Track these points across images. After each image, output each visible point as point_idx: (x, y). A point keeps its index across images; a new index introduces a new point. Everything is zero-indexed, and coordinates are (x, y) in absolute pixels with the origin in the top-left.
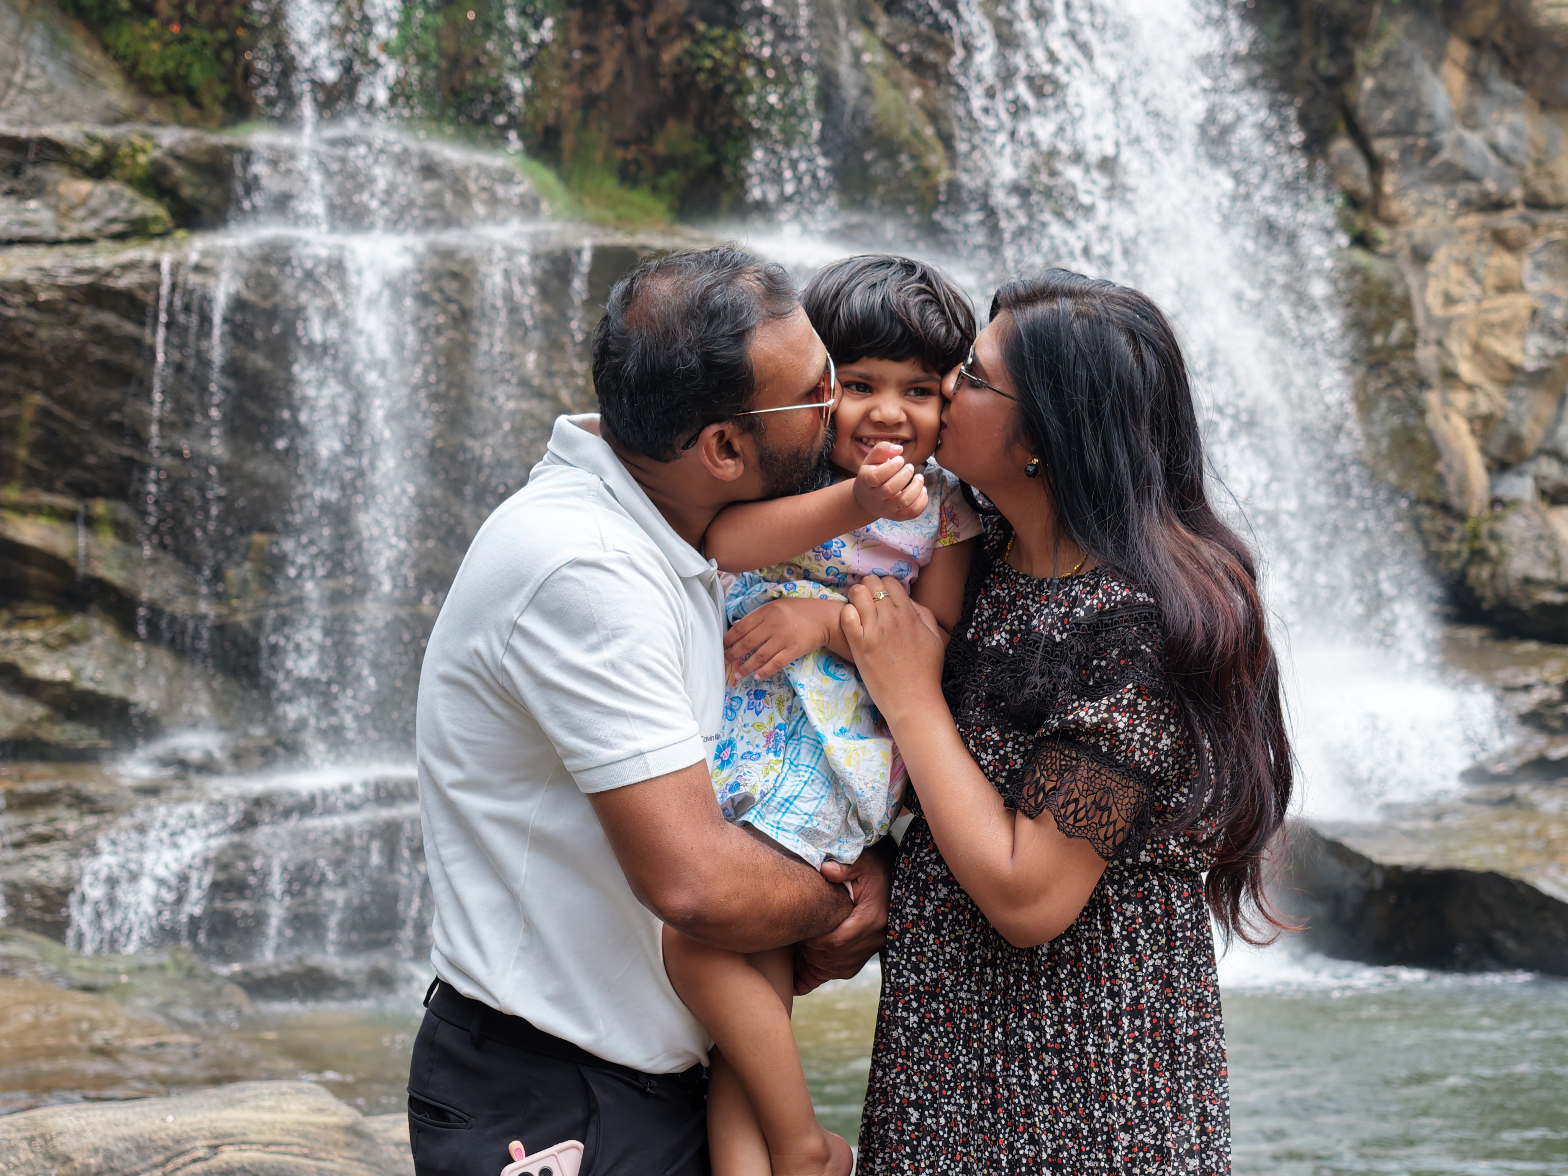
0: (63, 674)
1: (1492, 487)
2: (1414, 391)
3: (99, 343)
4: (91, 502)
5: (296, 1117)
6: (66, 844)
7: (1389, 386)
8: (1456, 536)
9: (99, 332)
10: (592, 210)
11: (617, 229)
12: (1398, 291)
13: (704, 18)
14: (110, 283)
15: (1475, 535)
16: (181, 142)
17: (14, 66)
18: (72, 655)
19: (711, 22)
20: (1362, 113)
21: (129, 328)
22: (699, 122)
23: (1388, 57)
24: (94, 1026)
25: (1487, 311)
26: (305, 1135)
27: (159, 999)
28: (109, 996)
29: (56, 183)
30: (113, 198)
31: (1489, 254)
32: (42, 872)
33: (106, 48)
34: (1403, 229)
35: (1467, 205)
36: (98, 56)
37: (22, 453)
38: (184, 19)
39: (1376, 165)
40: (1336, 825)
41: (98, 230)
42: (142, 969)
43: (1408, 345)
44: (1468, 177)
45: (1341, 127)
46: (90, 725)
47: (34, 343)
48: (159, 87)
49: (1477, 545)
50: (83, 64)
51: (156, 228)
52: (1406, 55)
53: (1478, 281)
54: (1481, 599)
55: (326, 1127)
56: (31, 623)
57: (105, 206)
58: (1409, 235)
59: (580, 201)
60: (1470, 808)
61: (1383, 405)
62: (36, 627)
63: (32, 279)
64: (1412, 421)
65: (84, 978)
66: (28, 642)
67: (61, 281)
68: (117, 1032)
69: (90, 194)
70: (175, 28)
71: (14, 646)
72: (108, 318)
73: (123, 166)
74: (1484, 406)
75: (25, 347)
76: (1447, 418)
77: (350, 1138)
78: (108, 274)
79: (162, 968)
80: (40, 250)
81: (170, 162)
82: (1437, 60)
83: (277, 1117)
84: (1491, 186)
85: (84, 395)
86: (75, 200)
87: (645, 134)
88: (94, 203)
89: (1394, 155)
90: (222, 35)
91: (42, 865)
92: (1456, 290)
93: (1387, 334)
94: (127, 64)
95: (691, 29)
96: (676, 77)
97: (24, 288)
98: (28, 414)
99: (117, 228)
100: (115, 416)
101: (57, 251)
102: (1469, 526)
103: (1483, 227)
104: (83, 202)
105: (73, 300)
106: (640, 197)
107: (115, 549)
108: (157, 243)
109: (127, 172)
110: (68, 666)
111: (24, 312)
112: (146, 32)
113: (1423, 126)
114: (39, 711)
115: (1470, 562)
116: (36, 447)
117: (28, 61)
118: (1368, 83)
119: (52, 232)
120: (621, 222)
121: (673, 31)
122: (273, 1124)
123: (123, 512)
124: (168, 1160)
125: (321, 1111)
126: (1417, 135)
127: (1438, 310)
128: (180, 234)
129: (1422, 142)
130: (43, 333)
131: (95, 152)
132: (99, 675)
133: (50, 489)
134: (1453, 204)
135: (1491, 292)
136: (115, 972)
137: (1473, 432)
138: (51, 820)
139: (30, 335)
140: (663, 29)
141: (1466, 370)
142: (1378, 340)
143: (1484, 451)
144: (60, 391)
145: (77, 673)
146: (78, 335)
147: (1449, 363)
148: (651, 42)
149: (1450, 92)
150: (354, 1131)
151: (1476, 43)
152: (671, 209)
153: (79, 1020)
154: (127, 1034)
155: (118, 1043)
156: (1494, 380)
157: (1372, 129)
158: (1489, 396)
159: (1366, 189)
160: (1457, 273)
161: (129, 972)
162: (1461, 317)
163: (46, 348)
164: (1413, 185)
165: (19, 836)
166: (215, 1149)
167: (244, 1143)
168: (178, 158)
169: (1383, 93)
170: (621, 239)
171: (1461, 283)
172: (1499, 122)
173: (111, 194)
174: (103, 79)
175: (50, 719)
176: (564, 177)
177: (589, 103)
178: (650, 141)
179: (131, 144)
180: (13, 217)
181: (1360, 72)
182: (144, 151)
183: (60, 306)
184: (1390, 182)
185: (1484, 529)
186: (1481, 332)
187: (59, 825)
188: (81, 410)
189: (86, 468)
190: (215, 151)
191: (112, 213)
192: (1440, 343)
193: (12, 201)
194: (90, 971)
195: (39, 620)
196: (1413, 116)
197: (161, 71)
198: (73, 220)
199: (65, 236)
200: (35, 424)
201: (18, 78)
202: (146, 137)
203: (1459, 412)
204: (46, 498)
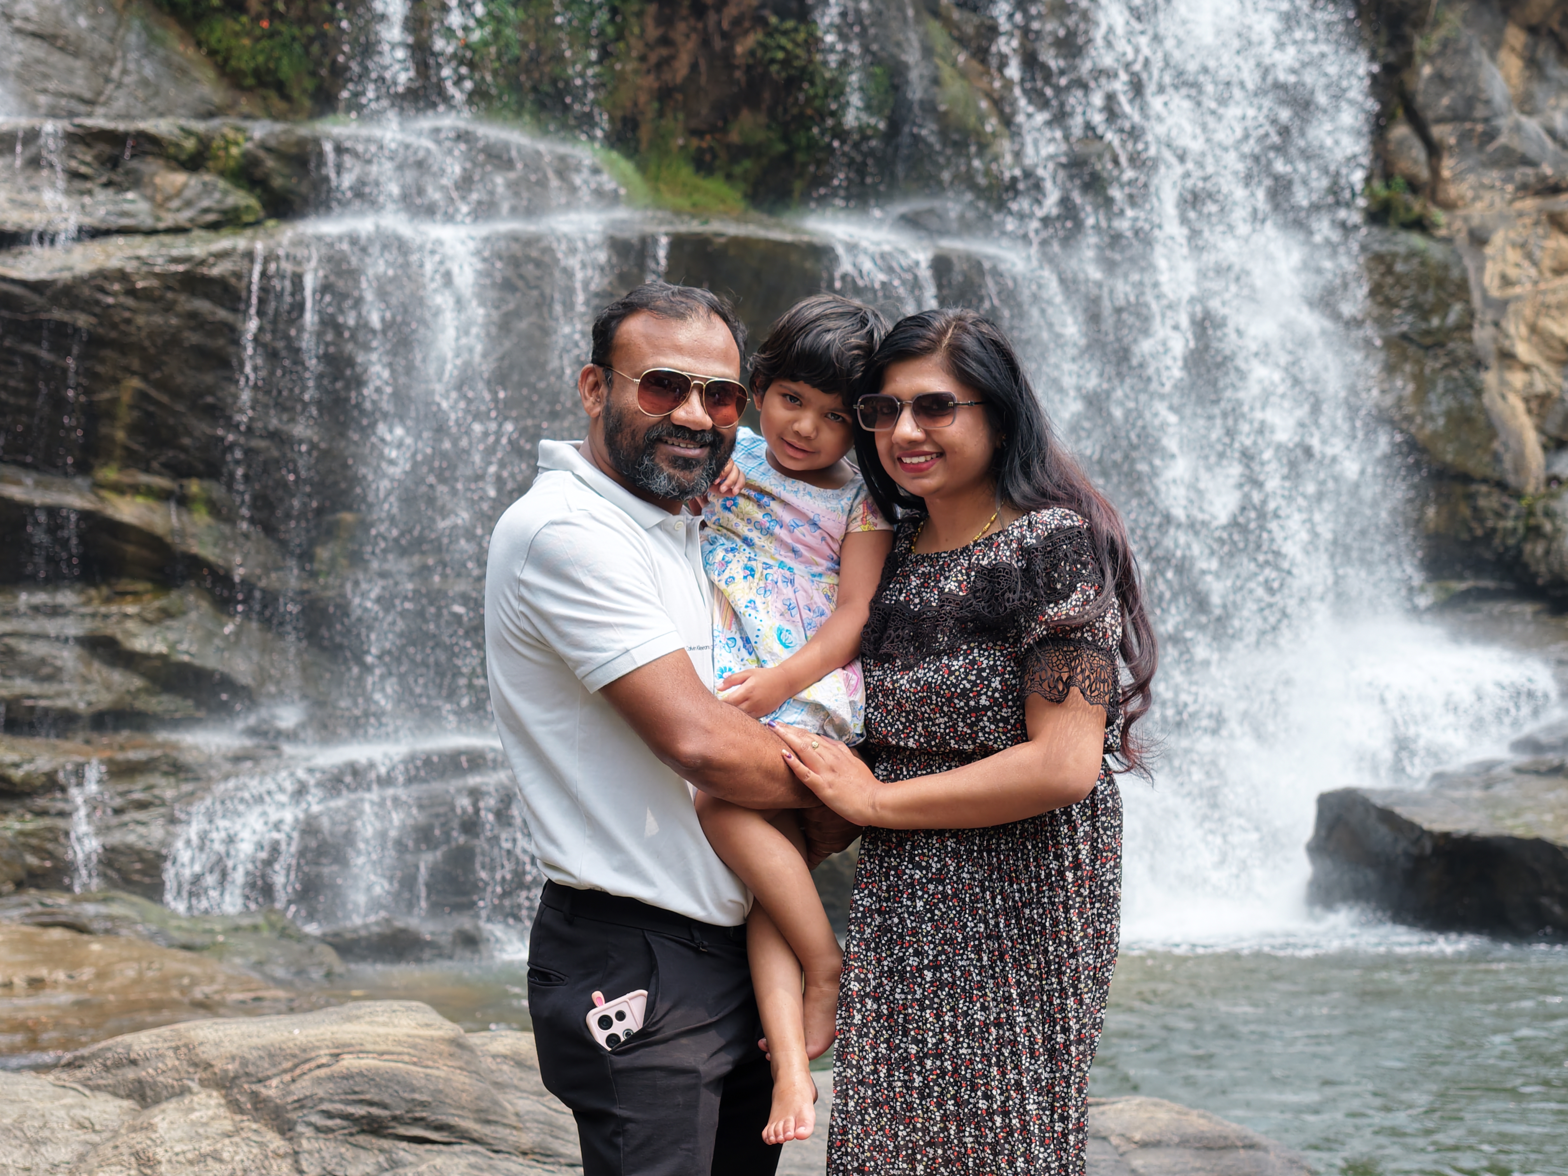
0: (160, 647)
1: (1548, 466)
2: (1471, 372)
3: (193, 329)
4: (185, 482)
5: (405, 1030)
6: (162, 810)
7: (1446, 366)
8: (1512, 513)
9: (194, 319)
10: (669, 198)
11: (693, 216)
12: (1455, 273)
13: (777, 12)
14: (205, 271)
15: (1531, 513)
16: (272, 134)
17: (111, 63)
18: (168, 628)
19: (783, 15)
20: (1420, 99)
21: (222, 314)
22: (771, 113)
23: (1445, 44)
24: (195, 981)
25: (1544, 292)
26: (414, 1046)
27: (254, 958)
28: (206, 954)
29: (154, 174)
30: (207, 190)
31: (1546, 237)
32: (142, 837)
33: (199, 44)
34: (1460, 213)
35: (1524, 189)
36: (191, 52)
37: (120, 435)
38: (275, 15)
39: (1434, 150)
40: (1389, 793)
41: (192, 220)
42: (237, 929)
43: (1465, 326)
44: (1526, 161)
45: (1400, 112)
46: (186, 697)
47: (132, 329)
48: (250, 81)
49: (1532, 522)
50: (176, 59)
51: (249, 218)
52: (1463, 43)
53: (1535, 263)
54: (1536, 575)
55: (432, 1039)
56: (129, 598)
57: (199, 197)
58: (1466, 219)
59: (657, 190)
60: (1519, 778)
61: (1440, 386)
62: (134, 603)
63: (130, 267)
64: (1468, 400)
65: (183, 938)
66: (126, 616)
67: (157, 269)
68: (215, 987)
69: (185, 186)
70: (265, 24)
71: (114, 619)
72: (203, 305)
73: (216, 158)
74: (1540, 386)
75: (125, 334)
76: (1503, 397)
77: (453, 1049)
78: (202, 262)
79: (256, 928)
80: (138, 240)
81: (262, 154)
82: (1494, 48)
83: (390, 1030)
84: (1547, 170)
85: (179, 379)
86: (170, 190)
87: (720, 124)
88: (188, 194)
89: (1452, 141)
90: (310, 30)
91: (141, 830)
92: (1512, 273)
93: (1445, 316)
94: (219, 59)
95: (763, 22)
96: (749, 68)
97: (122, 276)
98: (126, 398)
99: (211, 217)
100: (210, 399)
101: (154, 239)
102: (1524, 503)
103: (1540, 211)
104: (179, 193)
105: (169, 288)
106: (715, 185)
107: (209, 527)
108: (249, 232)
109: (220, 164)
110: (165, 640)
111: (122, 299)
112: (238, 28)
113: (1480, 112)
114: (137, 682)
115: (1525, 539)
116: (133, 429)
117: (124, 57)
118: (1427, 70)
119: (148, 222)
120: (697, 212)
121: (747, 24)
122: (387, 1036)
123: (217, 491)
124: (296, 1066)
125: (428, 1025)
126: (1474, 121)
127: (1495, 292)
128: (271, 223)
129: (1480, 128)
130: (141, 320)
131: (190, 144)
132: (194, 649)
133: (148, 470)
134: (1510, 188)
135: (1548, 275)
136: (211, 932)
137: (1529, 411)
138: (150, 788)
139: (128, 321)
140: (737, 22)
141: (1523, 351)
142: (1435, 322)
143: (1540, 430)
144: (157, 375)
145: (172, 646)
146: (174, 321)
147: (1507, 343)
148: (724, 35)
149: (1507, 79)
150: (456, 1043)
151: (1532, 30)
152: (746, 196)
153: (180, 976)
154: (226, 990)
155: (217, 997)
156: (1549, 359)
157: (1430, 115)
158: (1545, 375)
159: (1424, 174)
160: (1513, 255)
161: (225, 932)
162: (1518, 298)
163: (143, 334)
164: (1470, 170)
165: (118, 802)
166: (336, 1056)
167: (361, 1052)
168: (269, 150)
169: (1441, 80)
170: (694, 227)
171: (1517, 265)
172: (1555, 108)
173: (205, 184)
174: (197, 74)
175: (147, 691)
176: (642, 168)
177: (664, 94)
178: (725, 130)
179: (224, 137)
180: (111, 207)
181: (1418, 59)
182: (236, 143)
183: (157, 293)
184: (1448, 167)
185: (1539, 507)
186: (1537, 314)
187: (157, 792)
188: (176, 394)
189: (184, 449)
190: (302, 142)
191: (206, 203)
192: (1496, 324)
193: (110, 192)
194: (188, 931)
195: (136, 594)
196: (1470, 102)
197: (252, 65)
198: (169, 210)
199: (161, 225)
200: (131, 407)
201: (115, 73)
202: (238, 129)
203: (1516, 392)
204: (144, 478)
